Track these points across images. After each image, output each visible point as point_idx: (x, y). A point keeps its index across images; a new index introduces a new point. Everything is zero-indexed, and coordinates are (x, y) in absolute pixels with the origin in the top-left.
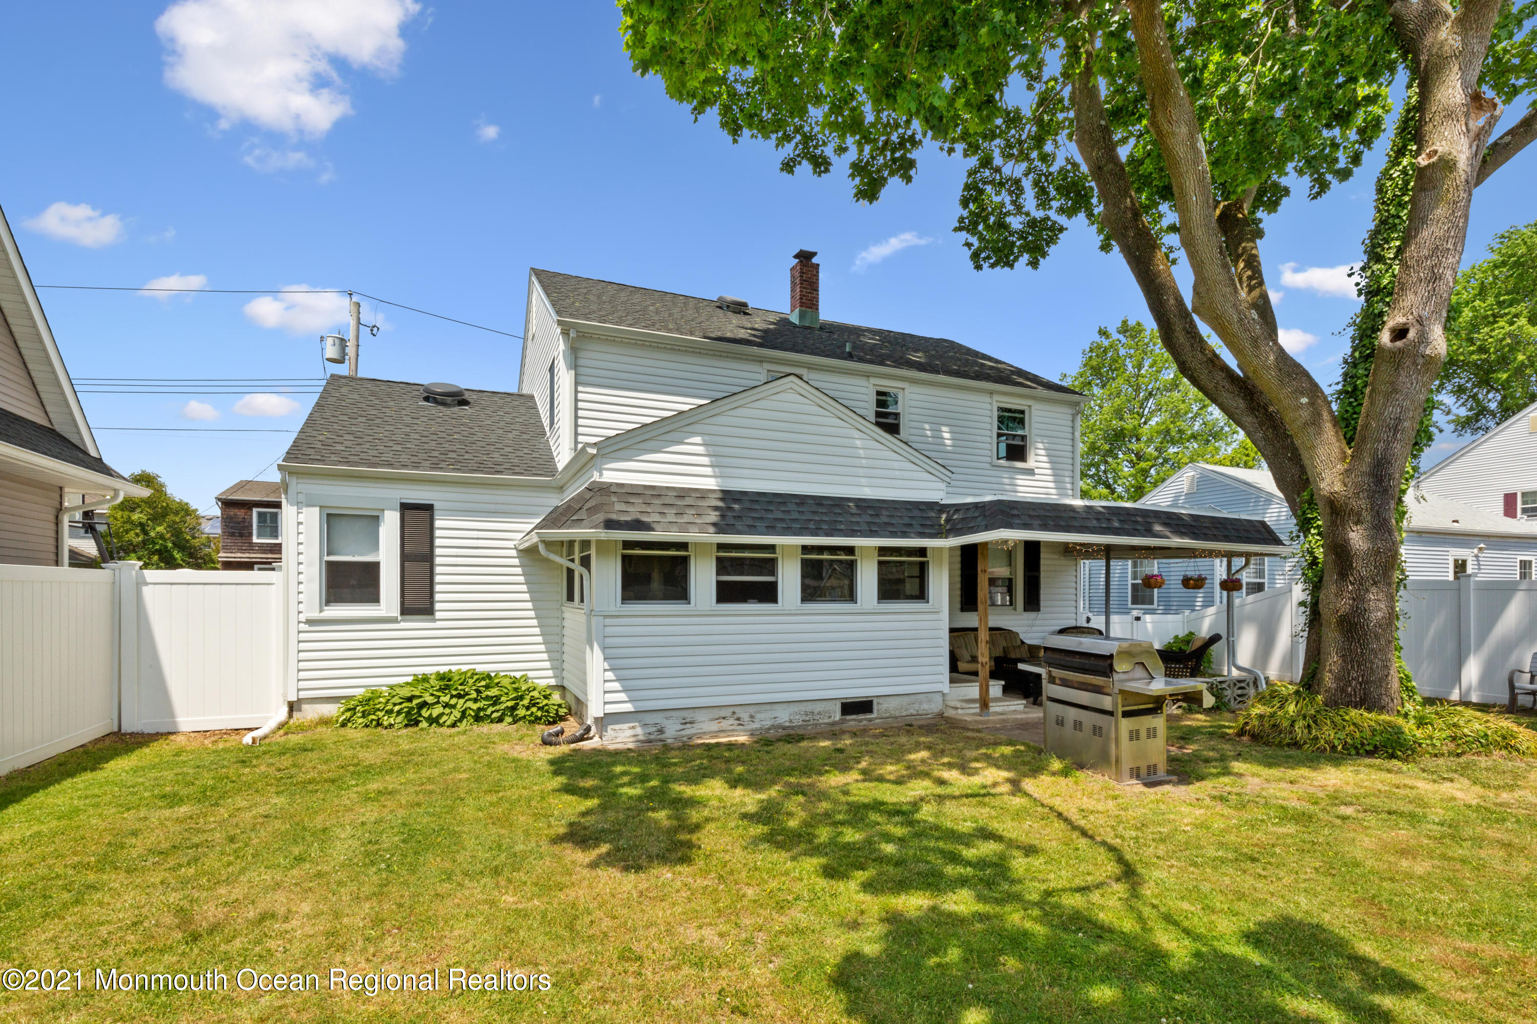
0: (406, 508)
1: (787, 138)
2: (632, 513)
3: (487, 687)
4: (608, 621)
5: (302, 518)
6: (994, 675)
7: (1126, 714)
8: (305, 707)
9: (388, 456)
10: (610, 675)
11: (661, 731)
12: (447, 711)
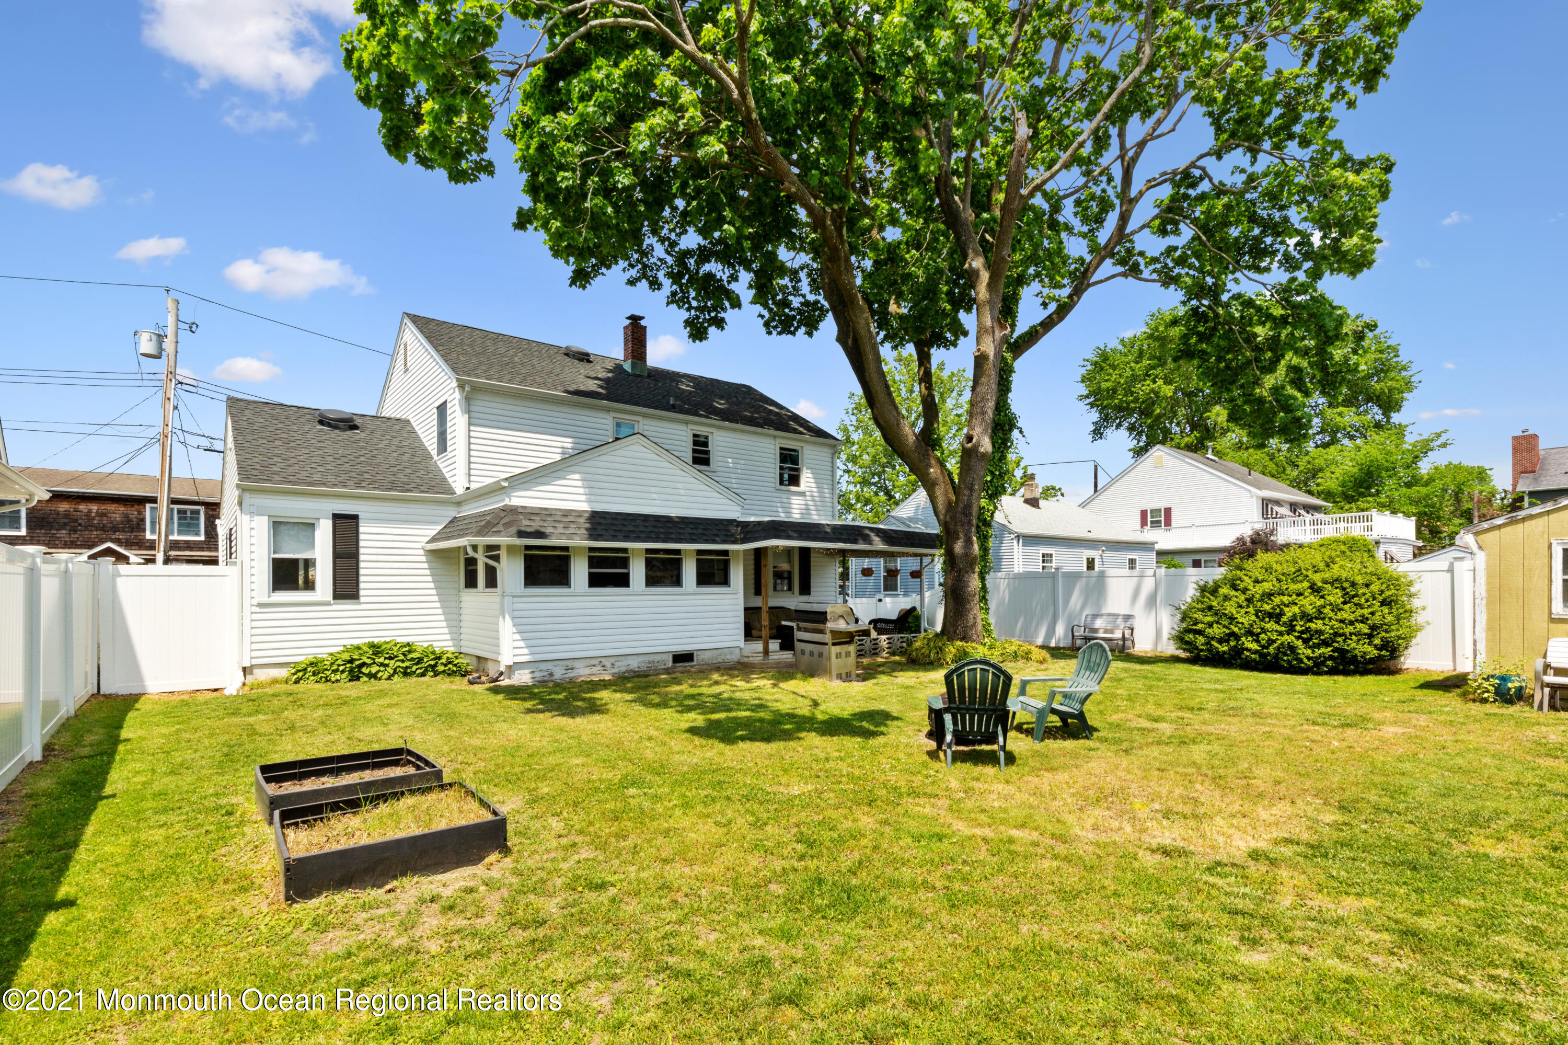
0: (336, 517)
1: (632, 266)
2: (535, 525)
3: (410, 652)
4: (516, 600)
5: (253, 525)
6: (772, 637)
7: (834, 644)
8: (255, 671)
9: (317, 477)
10: (517, 637)
11: (551, 675)
12: (382, 669)
